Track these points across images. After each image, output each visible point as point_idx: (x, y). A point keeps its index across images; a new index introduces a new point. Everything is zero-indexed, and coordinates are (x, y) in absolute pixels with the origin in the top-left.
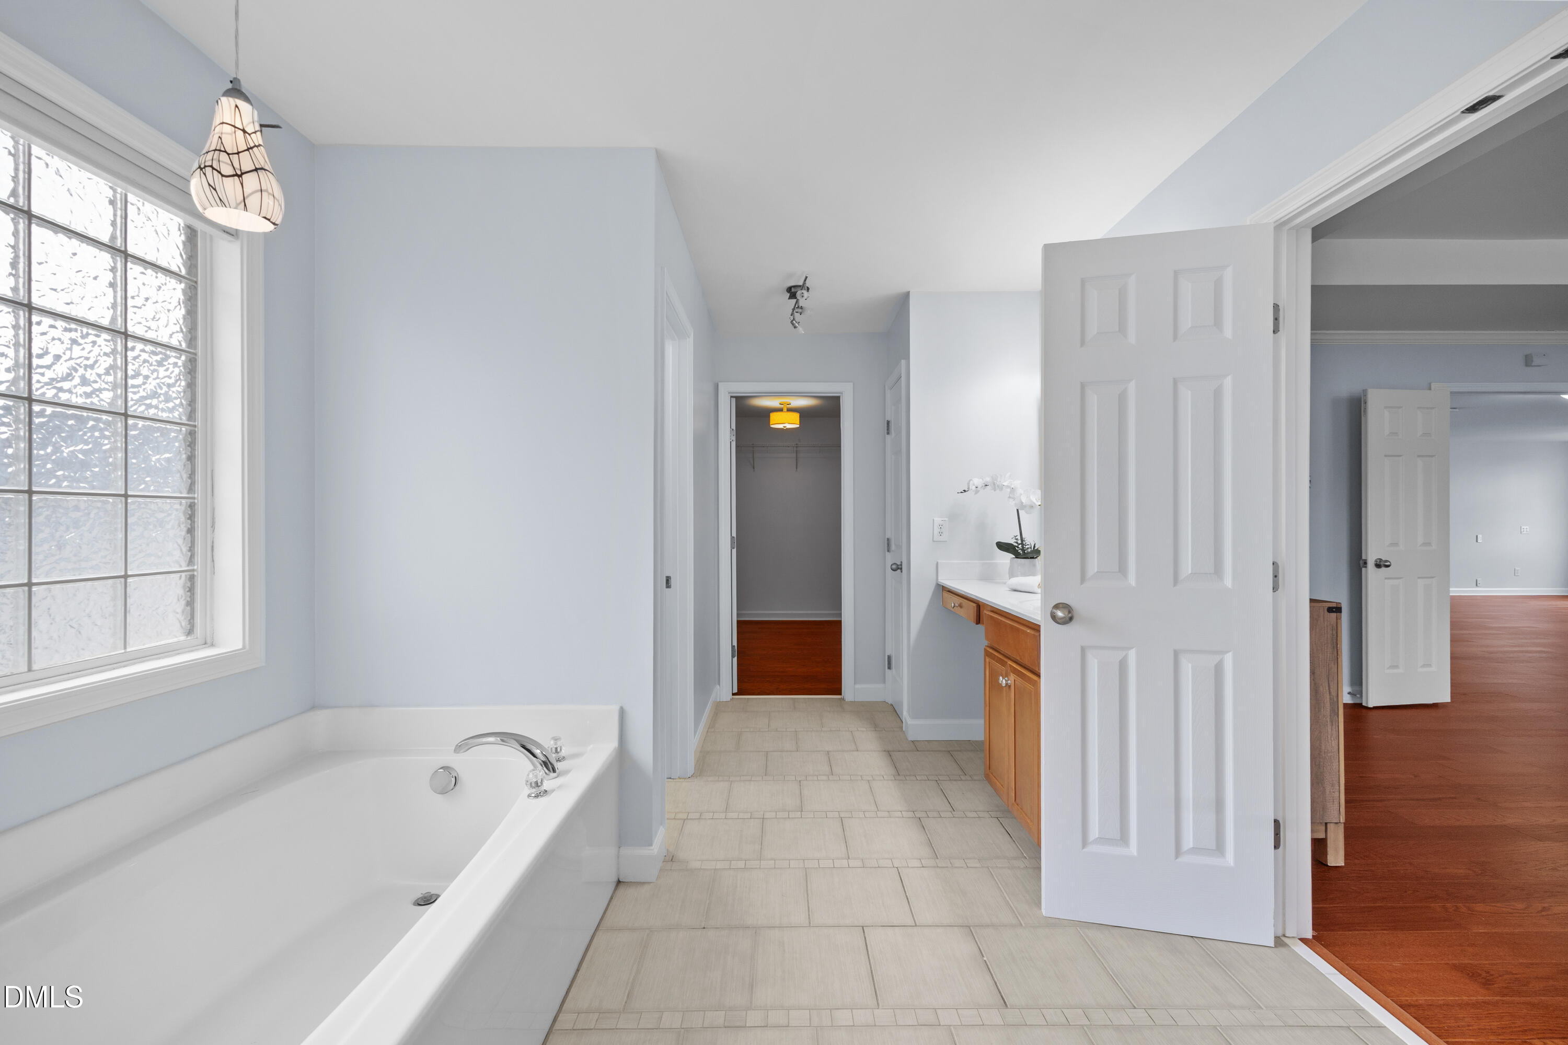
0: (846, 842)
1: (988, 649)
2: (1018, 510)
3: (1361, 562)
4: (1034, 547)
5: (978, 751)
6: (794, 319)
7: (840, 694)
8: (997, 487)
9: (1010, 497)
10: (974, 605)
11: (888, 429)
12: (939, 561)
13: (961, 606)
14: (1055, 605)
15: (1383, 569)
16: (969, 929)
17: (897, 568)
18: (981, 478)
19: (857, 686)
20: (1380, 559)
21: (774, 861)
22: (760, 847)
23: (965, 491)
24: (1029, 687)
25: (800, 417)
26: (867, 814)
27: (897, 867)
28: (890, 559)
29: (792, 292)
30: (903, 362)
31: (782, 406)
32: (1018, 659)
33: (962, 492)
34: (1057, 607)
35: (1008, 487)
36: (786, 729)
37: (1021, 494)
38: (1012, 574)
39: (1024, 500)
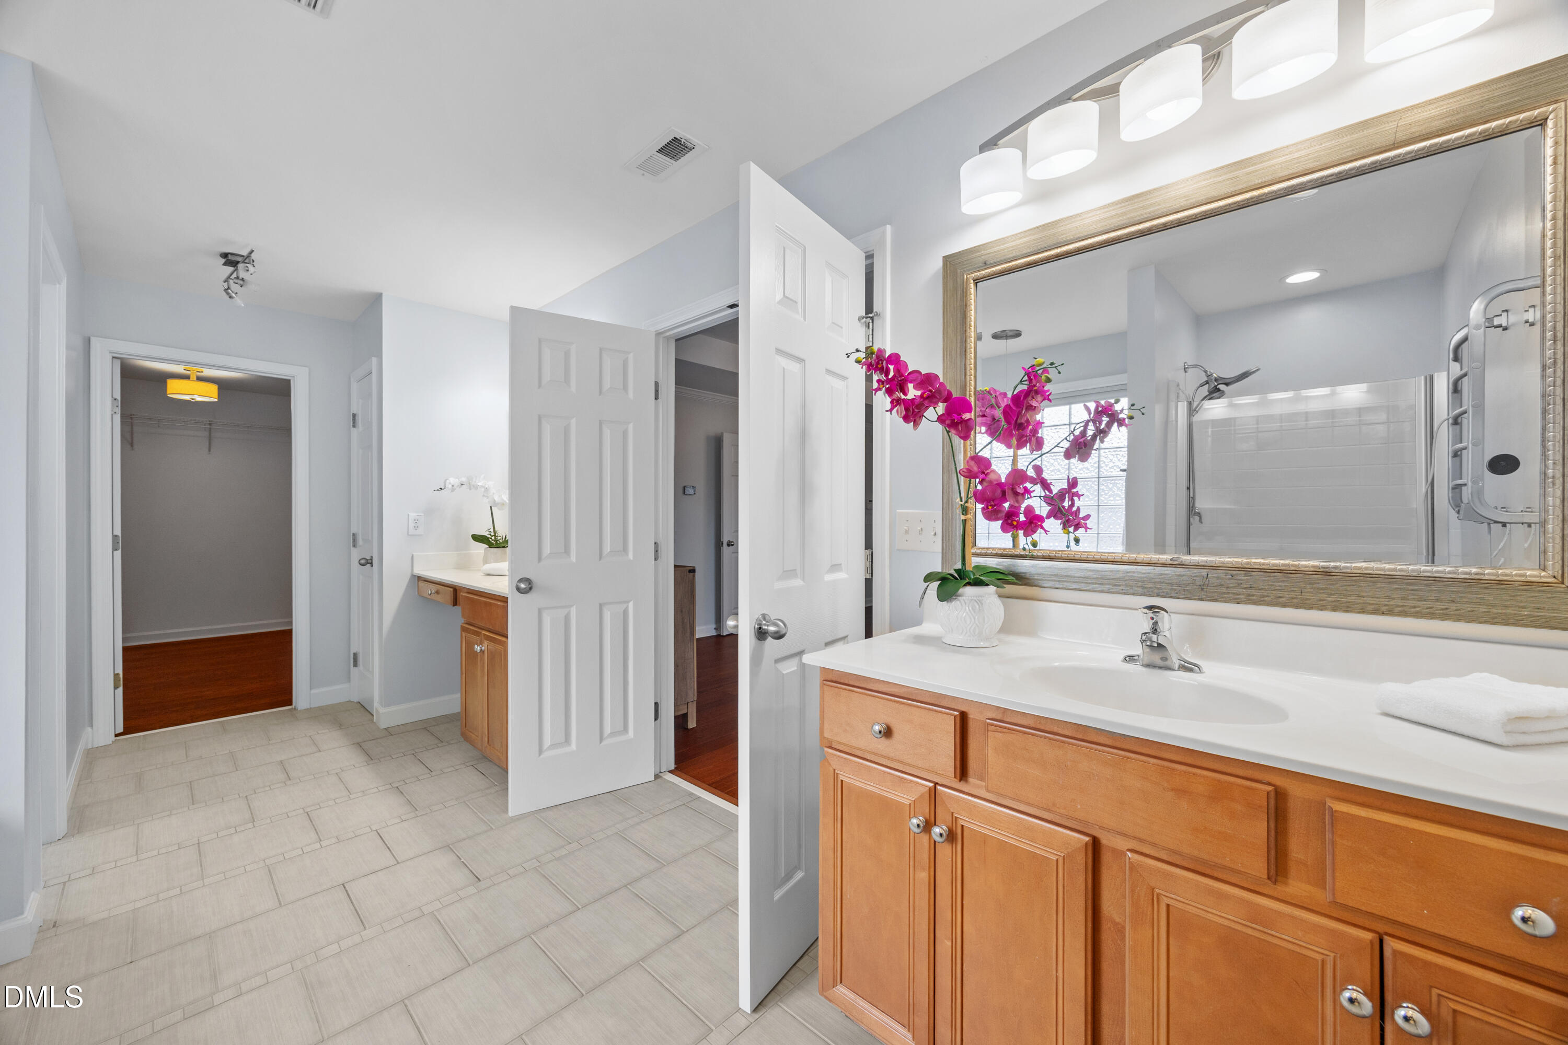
0: (316, 830)
1: (465, 625)
2: (491, 507)
3: (721, 543)
4: (505, 538)
5: (453, 721)
6: (229, 288)
7: (291, 704)
8: (472, 487)
9: (484, 496)
10: (451, 589)
11: (354, 422)
12: (414, 554)
13: (437, 592)
14: (520, 579)
15: (731, 547)
16: (448, 848)
17: (368, 562)
18: (457, 478)
19: (313, 691)
20: (729, 541)
21: (223, 874)
22: (200, 869)
23: (441, 489)
24: (500, 647)
25: (219, 389)
26: (337, 801)
27: (376, 830)
28: (356, 555)
29: (230, 260)
30: (374, 360)
31: (189, 372)
32: (491, 628)
33: (438, 490)
34: (521, 580)
35: (482, 486)
36: (216, 753)
37: (494, 494)
38: (486, 561)
39: (496, 498)
